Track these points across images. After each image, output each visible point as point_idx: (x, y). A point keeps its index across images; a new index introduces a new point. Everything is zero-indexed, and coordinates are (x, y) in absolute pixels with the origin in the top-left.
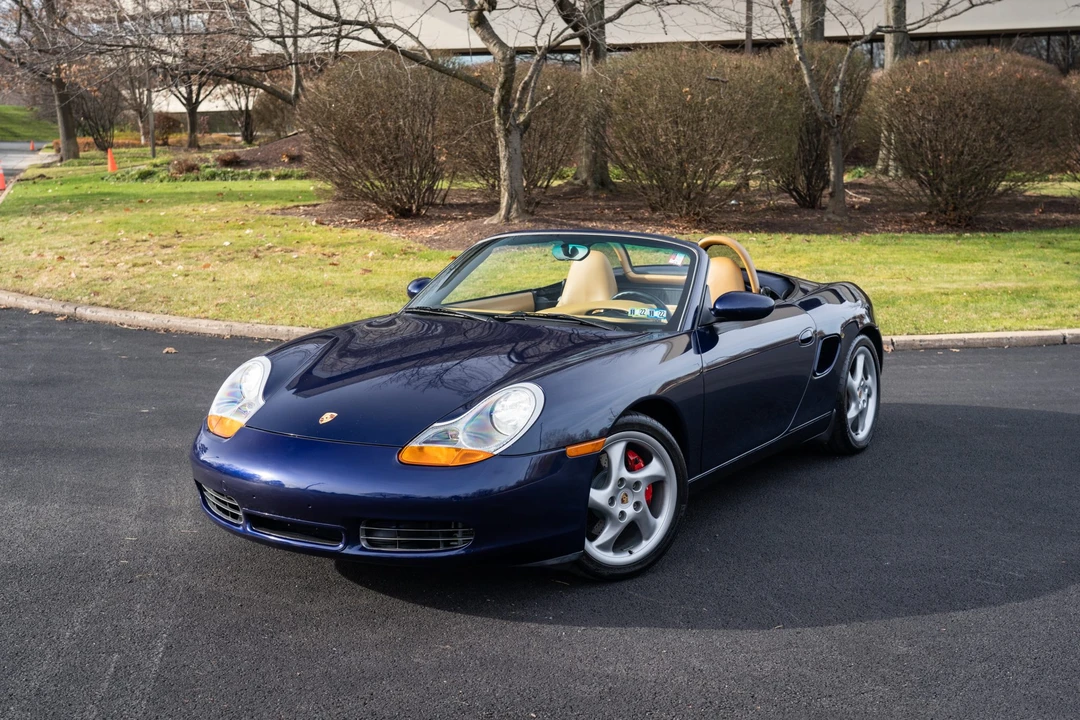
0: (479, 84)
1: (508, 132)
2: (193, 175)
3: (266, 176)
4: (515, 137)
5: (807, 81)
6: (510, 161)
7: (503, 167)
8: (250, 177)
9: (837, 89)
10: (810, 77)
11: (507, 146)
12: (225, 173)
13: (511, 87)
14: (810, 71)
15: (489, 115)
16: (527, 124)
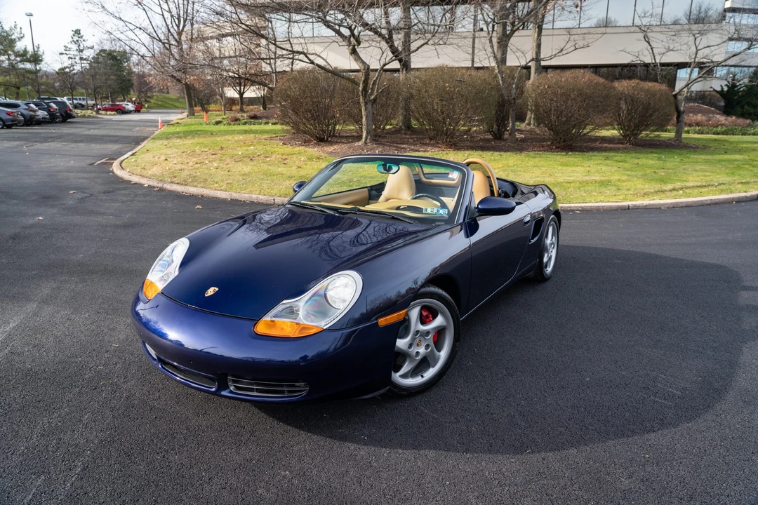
0: (354, 82)
1: (366, 103)
2: (237, 122)
3: (267, 123)
4: (369, 106)
5: (501, 82)
6: (367, 117)
7: (364, 119)
8: (261, 124)
9: (514, 86)
10: (502, 80)
11: (366, 110)
12: (251, 122)
13: (367, 82)
14: (502, 77)
15: (358, 96)
16: (375, 100)
